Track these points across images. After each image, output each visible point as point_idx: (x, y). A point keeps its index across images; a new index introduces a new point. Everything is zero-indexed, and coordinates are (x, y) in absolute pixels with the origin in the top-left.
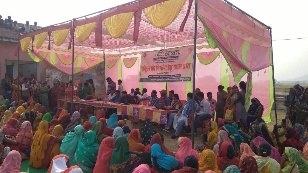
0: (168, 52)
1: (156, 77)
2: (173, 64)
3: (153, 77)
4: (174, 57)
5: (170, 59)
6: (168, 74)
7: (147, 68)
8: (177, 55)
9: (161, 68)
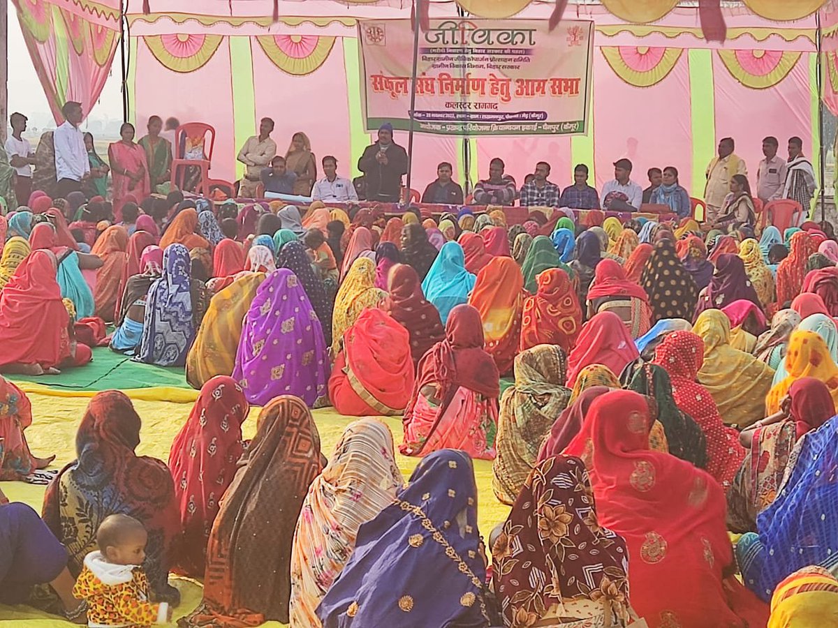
0: (484, 30)
1: (441, 116)
2: (514, 74)
3: (429, 115)
4: (511, 54)
5: (496, 56)
6: (495, 111)
7: (394, 82)
8: (526, 45)
9: (463, 87)
